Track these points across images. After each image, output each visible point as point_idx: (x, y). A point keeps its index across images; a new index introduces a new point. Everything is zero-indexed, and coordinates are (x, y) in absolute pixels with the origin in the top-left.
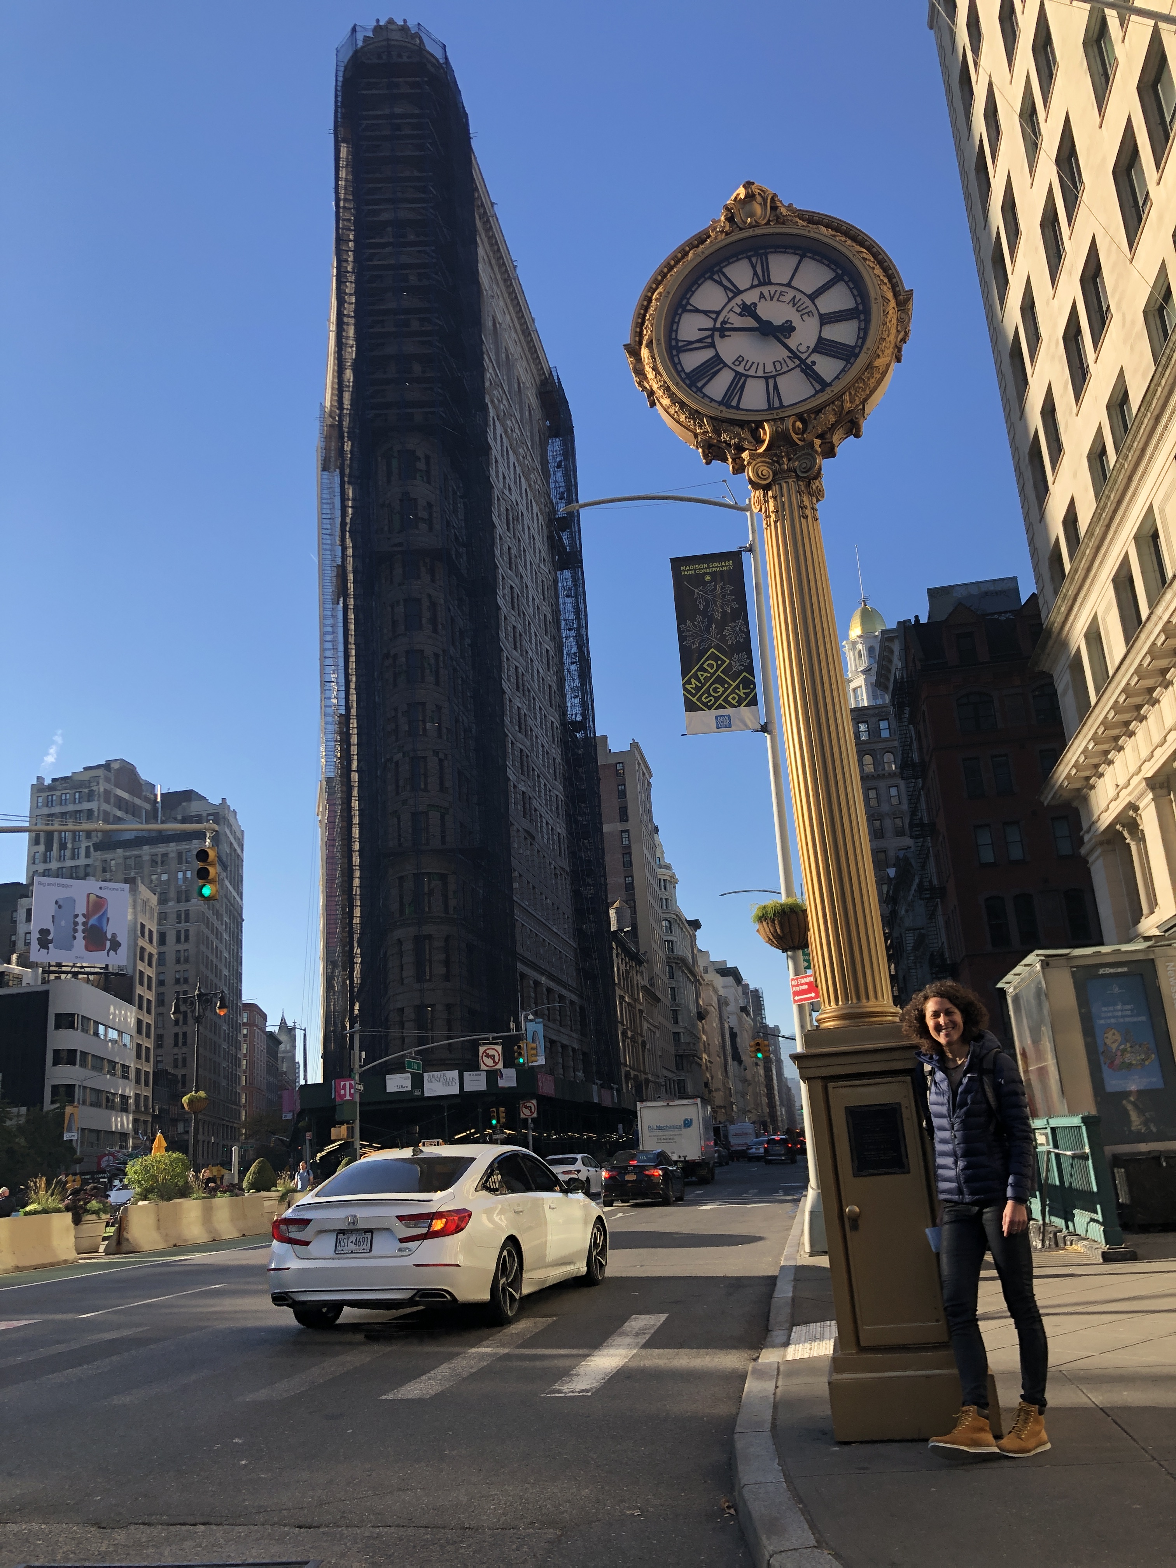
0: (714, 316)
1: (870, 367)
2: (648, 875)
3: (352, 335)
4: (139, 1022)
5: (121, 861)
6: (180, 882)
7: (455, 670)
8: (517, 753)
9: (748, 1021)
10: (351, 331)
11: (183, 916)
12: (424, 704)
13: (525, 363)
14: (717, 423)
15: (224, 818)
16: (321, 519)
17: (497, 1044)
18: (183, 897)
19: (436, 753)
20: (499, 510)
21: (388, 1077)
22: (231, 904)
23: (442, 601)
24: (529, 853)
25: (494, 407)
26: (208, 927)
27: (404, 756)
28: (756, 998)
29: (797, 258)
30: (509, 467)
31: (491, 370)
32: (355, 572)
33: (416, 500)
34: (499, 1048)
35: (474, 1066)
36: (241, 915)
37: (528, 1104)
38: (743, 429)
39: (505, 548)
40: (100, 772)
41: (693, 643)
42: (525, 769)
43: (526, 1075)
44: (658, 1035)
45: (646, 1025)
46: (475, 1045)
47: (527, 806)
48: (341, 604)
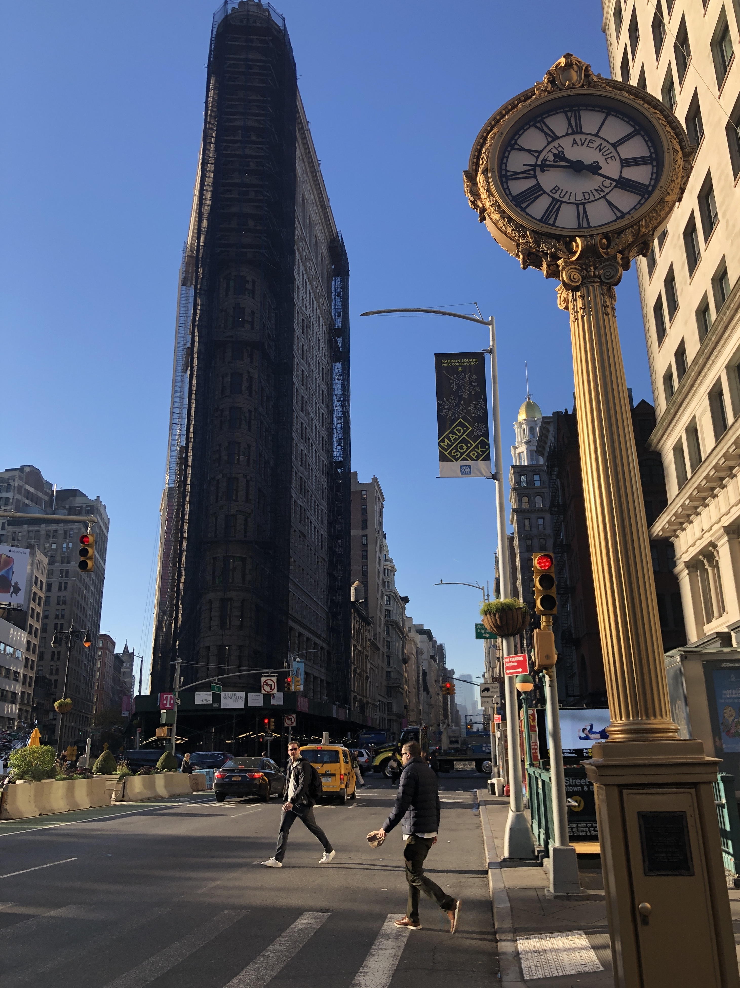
0: (536, 154)
1: (662, 201)
2: (377, 565)
3: (209, 198)
4: (29, 643)
5: (25, 533)
6: (64, 550)
7: (262, 422)
8: (298, 480)
9: (435, 665)
10: (209, 195)
11: (64, 573)
12: (239, 443)
13: (321, 227)
14: (538, 236)
15: (97, 509)
16: (179, 317)
17: (274, 676)
18: (66, 560)
19: (245, 476)
20: (298, 320)
21: (196, 693)
22: (98, 567)
23: (256, 376)
24: (301, 546)
25: (299, 253)
26: (80, 581)
27: (223, 476)
28: (441, 650)
29: (604, 116)
30: (306, 293)
31: (299, 229)
32: (199, 352)
33: (244, 309)
34: (275, 680)
35: (257, 689)
36: (103, 575)
37: (290, 717)
38: (559, 242)
39: (300, 345)
40: (16, 473)
41: (448, 414)
42: (303, 490)
43: (290, 697)
44: (376, 671)
45: (369, 665)
46: (260, 676)
47: (303, 515)
48: (188, 373)
